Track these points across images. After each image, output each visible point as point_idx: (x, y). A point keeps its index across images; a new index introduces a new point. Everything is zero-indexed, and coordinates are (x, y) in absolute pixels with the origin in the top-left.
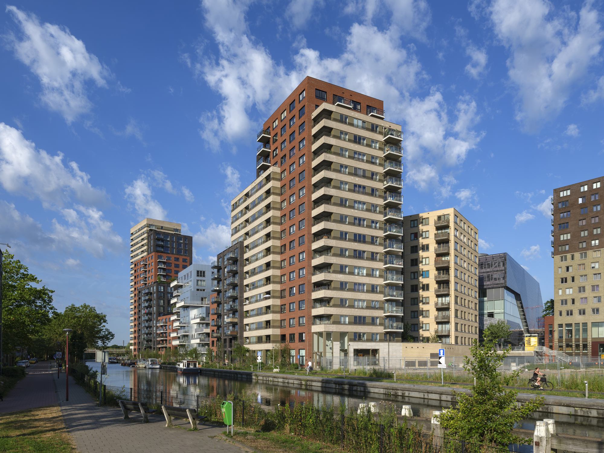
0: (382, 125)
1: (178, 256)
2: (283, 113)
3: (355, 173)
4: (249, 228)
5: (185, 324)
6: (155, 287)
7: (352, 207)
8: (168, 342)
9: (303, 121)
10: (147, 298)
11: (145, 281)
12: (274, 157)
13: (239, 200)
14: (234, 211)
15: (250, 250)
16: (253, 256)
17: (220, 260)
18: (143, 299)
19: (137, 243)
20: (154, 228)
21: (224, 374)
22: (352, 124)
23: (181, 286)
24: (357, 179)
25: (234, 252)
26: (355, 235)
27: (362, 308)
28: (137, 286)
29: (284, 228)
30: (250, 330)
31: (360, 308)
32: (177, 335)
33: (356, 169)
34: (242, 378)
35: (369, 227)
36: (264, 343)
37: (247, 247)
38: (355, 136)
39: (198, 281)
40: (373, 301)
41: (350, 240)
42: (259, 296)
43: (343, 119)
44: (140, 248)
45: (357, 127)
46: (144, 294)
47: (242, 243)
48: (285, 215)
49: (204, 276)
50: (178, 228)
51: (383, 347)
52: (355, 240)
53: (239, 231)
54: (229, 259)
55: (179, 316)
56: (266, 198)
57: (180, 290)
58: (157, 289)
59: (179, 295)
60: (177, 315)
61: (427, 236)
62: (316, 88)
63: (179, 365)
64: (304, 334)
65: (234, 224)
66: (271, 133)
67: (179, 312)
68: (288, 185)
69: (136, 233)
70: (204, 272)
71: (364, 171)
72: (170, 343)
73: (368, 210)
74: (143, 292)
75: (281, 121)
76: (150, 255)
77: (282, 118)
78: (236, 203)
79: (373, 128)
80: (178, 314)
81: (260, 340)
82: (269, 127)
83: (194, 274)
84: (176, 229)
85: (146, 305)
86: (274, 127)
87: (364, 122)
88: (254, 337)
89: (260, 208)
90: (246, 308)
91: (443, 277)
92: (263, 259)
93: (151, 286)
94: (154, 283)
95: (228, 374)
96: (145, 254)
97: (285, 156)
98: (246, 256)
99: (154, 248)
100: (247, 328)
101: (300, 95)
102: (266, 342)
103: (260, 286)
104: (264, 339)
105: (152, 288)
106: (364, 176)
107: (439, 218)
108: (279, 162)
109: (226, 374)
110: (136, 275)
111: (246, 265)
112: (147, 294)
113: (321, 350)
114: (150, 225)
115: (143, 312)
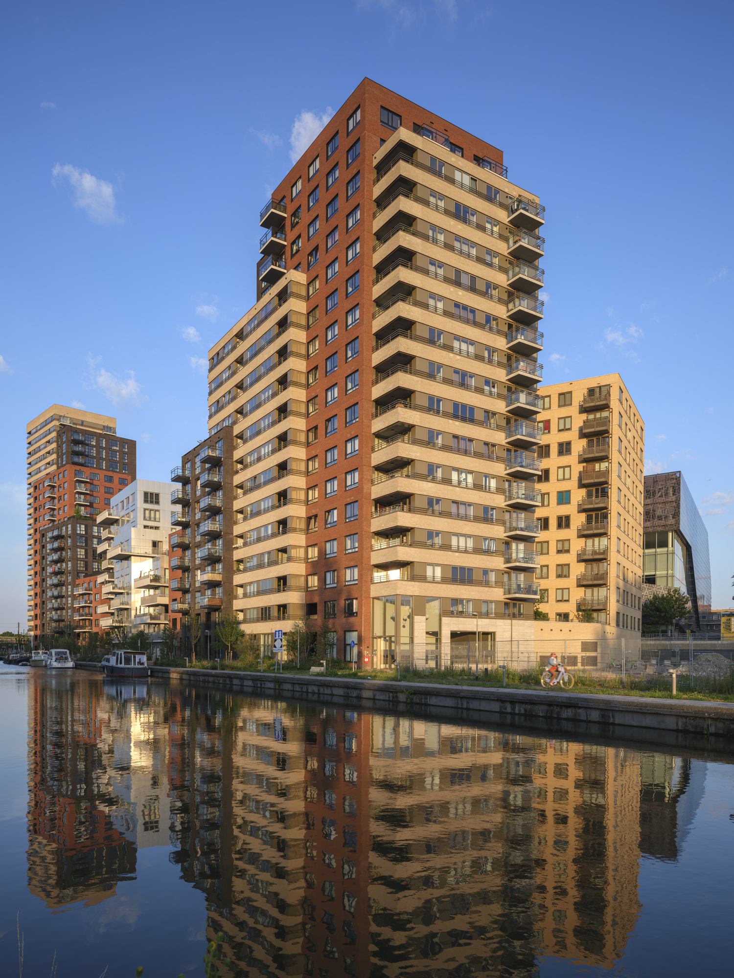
0: (506, 190)
1: (110, 474)
2: (312, 163)
3: (456, 279)
4: (243, 398)
5: (124, 589)
6: (70, 526)
7: (449, 348)
8: (93, 624)
9: (355, 172)
10: (56, 545)
11: (52, 516)
12: (292, 256)
13: (224, 347)
14: (213, 371)
15: (245, 442)
16: (250, 453)
17: (188, 465)
18: (48, 548)
19: (39, 449)
20: (67, 423)
21: (201, 678)
22: (451, 180)
23: (115, 522)
24: (460, 293)
25: (213, 447)
26: (456, 405)
27: (466, 551)
28: (38, 525)
29: (314, 395)
30: (245, 595)
31: (461, 552)
32: (109, 609)
33: (458, 272)
34: (242, 686)
35: (479, 390)
36: (273, 620)
37: (240, 436)
38: (458, 205)
39: (145, 510)
40: (485, 539)
41: (446, 415)
42: (263, 529)
43: (435, 167)
44: (44, 457)
45: (462, 186)
46: (51, 538)
47: (230, 428)
48: (316, 368)
49: (157, 503)
50: (110, 425)
51: (502, 628)
52: (455, 416)
53: (222, 408)
54: (204, 461)
55: (112, 575)
56: (279, 335)
57: (113, 528)
58: (74, 529)
59: (112, 538)
60: (109, 572)
61: (568, 426)
62: (381, 103)
63: (108, 660)
64: (355, 601)
65: (213, 395)
66: (288, 209)
67: (112, 569)
68: (322, 307)
69: (36, 432)
70: (157, 495)
71: (473, 278)
72: (97, 625)
73: (479, 358)
74: (50, 535)
75: (309, 180)
76: (62, 470)
77: (311, 174)
78: (218, 354)
79: (490, 195)
80: (109, 570)
81: (265, 614)
82: (284, 197)
83: (140, 498)
84: (107, 427)
85: (54, 558)
86: (294, 195)
87: (474, 179)
88: (254, 608)
89: (266, 357)
90: (237, 555)
91: (597, 503)
92: (273, 457)
93: (65, 524)
94: (69, 519)
95: (211, 679)
96: (54, 467)
97: (316, 249)
98: (237, 454)
99: (67, 458)
100: (240, 591)
101: (349, 119)
102: (279, 619)
103: (266, 511)
104: (274, 613)
105: (64, 528)
106: (473, 289)
107: (591, 391)
108: (304, 264)
109: (207, 678)
110: (37, 505)
111: (237, 472)
112: (56, 538)
113: (390, 631)
114: (60, 416)
115: (50, 570)
